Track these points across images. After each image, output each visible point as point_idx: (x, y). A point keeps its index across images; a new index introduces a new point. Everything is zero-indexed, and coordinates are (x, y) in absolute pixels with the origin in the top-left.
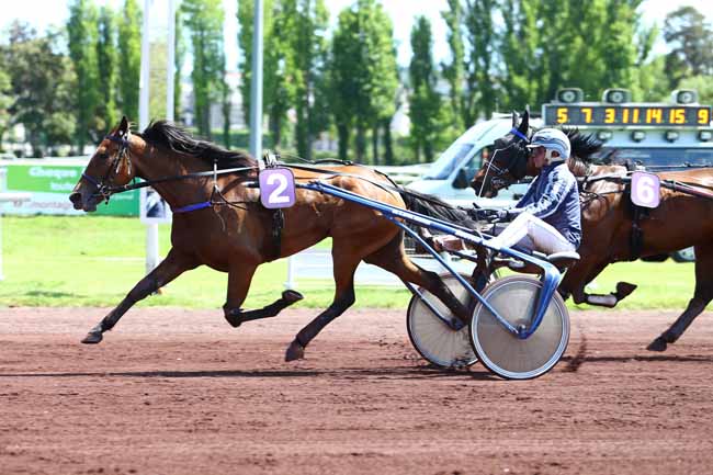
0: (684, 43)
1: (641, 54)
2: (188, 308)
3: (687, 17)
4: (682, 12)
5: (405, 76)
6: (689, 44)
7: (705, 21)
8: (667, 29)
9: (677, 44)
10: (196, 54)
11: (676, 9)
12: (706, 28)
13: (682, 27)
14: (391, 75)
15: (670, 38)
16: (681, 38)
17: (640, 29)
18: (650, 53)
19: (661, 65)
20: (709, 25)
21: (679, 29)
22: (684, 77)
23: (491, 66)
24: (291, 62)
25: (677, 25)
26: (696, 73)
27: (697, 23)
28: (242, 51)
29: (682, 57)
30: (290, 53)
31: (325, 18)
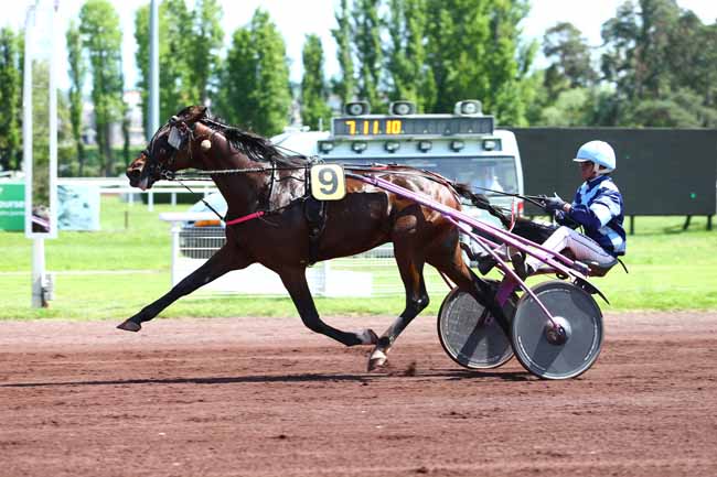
0: (563, 56)
1: (521, 69)
2: (73, 320)
3: (565, 32)
4: (560, 28)
5: (297, 93)
6: (567, 58)
7: (581, 36)
8: (547, 44)
9: (556, 58)
10: (95, 74)
11: (554, 25)
12: (583, 43)
13: (561, 42)
14: (284, 92)
15: (549, 52)
16: (560, 52)
17: (521, 44)
18: (531, 67)
19: (541, 79)
20: (585, 39)
21: (557, 44)
22: (562, 89)
23: (380, 81)
24: (188, 81)
25: (555, 40)
26: (574, 85)
27: (575, 38)
28: (140, 71)
29: (561, 70)
30: (186, 72)
31: (220, 38)
